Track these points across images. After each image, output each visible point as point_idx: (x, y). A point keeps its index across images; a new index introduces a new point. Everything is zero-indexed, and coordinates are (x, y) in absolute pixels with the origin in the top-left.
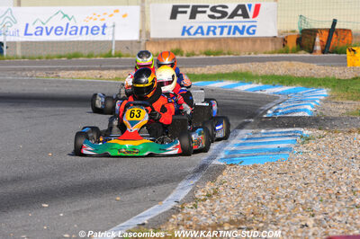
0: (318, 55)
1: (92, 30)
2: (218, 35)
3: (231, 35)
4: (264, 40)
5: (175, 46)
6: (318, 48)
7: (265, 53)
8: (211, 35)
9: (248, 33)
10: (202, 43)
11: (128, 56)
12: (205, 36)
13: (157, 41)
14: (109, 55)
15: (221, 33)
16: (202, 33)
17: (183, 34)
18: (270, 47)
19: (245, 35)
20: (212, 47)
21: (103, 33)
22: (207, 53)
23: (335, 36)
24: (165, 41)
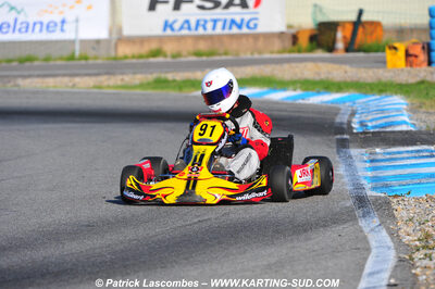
0: (340, 53)
1: (48, 27)
2: (209, 31)
3: (227, 31)
4: (268, 36)
5: (154, 46)
6: (340, 45)
7: (272, 52)
8: (201, 31)
9: (248, 27)
10: (190, 41)
11: (96, 58)
12: (193, 32)
13: (131, 40)
14: (72, 58)
15: (214, 28)
16: (189, 28)
17: (165, 29)
18: (277, 44)
19: (245, 30)
20: (202, 46)
21: (62, 30)
22: (198, 54)
23: (360, 30)
24: (142, 40)
